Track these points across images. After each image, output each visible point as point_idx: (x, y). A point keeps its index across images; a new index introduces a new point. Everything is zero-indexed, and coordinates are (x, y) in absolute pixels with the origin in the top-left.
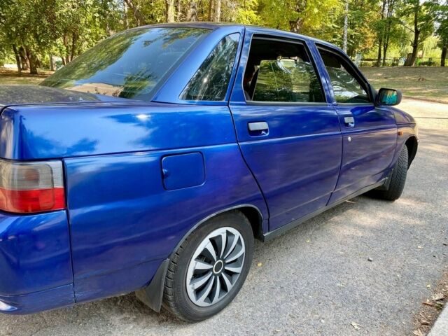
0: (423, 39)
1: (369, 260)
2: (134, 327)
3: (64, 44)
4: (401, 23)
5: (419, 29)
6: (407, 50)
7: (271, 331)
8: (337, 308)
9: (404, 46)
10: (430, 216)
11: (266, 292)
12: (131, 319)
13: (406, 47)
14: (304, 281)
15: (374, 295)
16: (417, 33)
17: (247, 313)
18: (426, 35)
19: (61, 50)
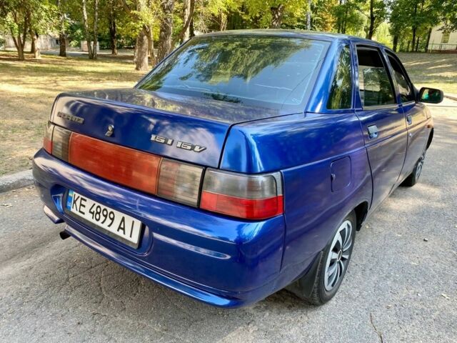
0: (377, 26)
1: (425, 240)
2: (270, 314)
3: (15, 21)
4: (358, 9)
5: (374, 15)
6: (360, 34)
7: (384, 306)
8: (423, 283)
9: (357, 30)
10: (450, 198)
11: (360, 274)
12: (262, 307)
13: (360, 32)
14: (385, 262)
15: (445, 270)
16: (372, 18)
17: (355, 293)
18: (380, 21)
19: (12, 29)
